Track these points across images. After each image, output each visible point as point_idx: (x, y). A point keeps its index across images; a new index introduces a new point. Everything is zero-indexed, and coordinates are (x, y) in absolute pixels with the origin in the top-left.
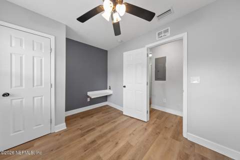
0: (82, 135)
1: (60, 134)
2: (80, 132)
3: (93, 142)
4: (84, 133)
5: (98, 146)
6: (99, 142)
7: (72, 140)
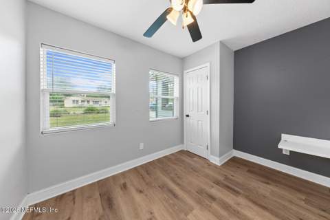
0: (218, 183)
1: (210, 165)
2: (221, 178)
3: (213, 198)
4: (223, 184)
5: (207, 205)
6: (214, 205)
7: (207, 176)
